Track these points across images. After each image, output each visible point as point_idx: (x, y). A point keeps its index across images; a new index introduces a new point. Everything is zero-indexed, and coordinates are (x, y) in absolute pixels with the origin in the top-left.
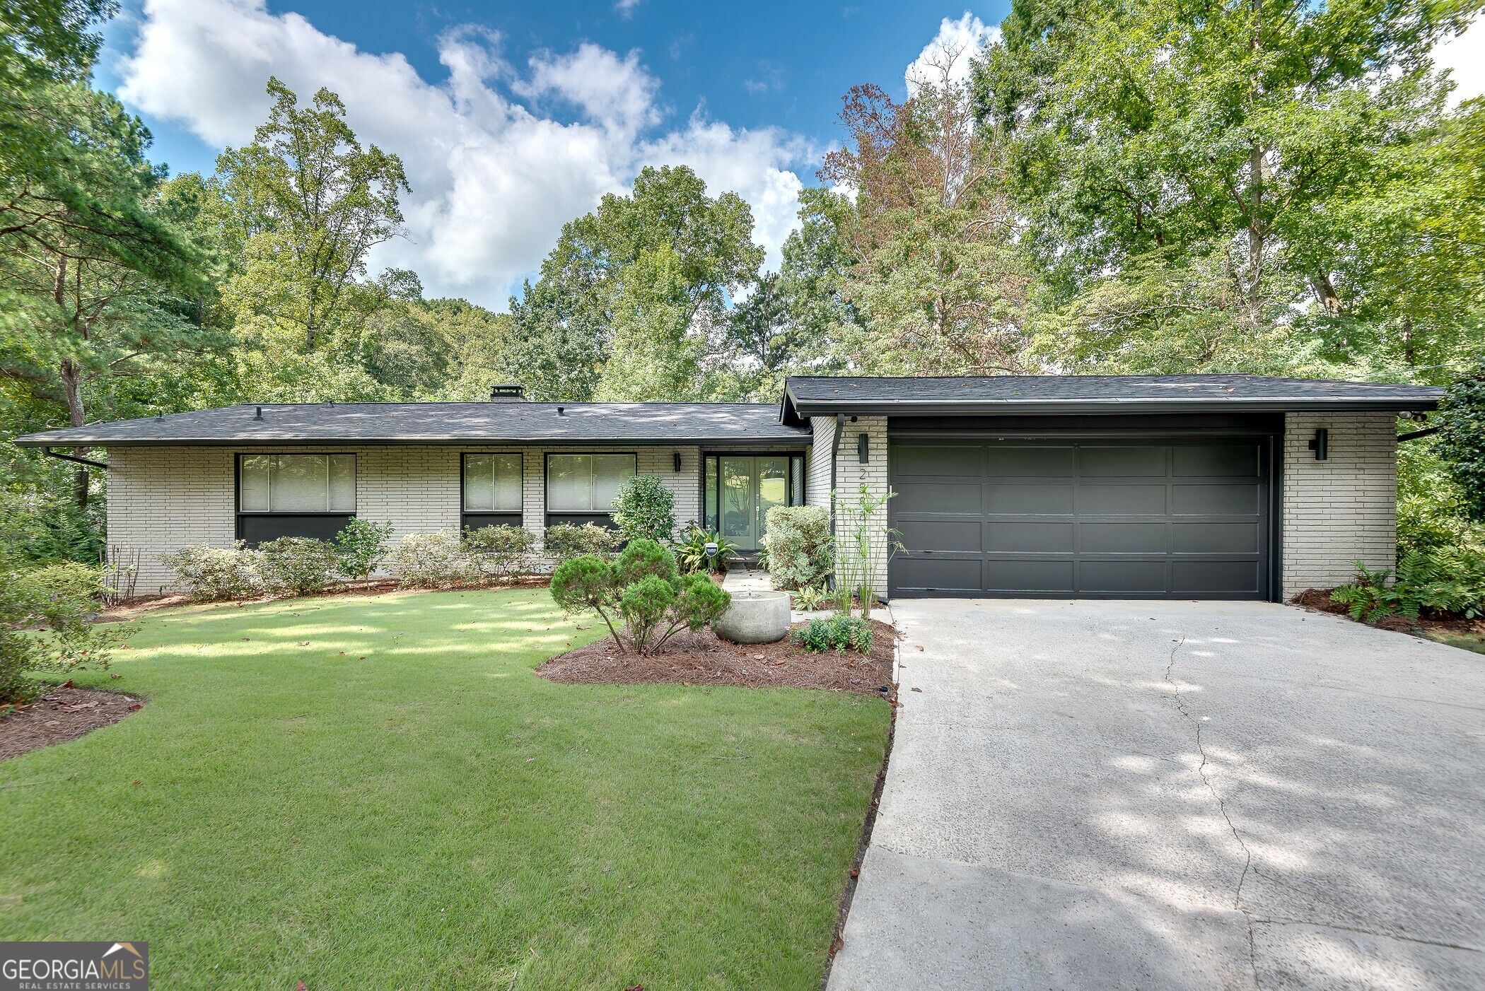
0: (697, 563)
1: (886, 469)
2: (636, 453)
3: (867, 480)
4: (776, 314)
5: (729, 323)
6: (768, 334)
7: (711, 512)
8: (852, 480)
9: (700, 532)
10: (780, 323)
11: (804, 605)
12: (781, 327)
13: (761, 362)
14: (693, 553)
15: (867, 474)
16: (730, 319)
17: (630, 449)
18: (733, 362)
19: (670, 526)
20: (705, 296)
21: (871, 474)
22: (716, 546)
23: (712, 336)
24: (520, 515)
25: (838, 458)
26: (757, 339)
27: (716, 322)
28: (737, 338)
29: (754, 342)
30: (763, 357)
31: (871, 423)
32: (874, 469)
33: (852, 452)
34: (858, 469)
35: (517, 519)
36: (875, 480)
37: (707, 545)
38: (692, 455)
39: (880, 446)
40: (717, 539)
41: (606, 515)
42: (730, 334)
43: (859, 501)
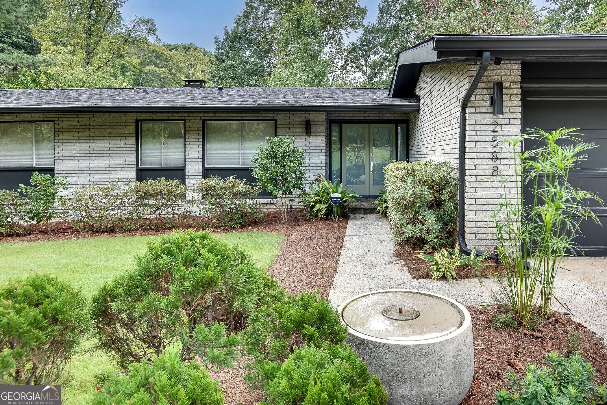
0: (323, 211)
1: (519, 121)
2: (275, 120)
3: (500, 133)
4: (374, 48)
5: (346, 53)
6: (369, 60)
7: (335, 167)
8: (484, 133)
9: (326, 184)
10: (376, 53)
11: (441, 274)
12: (377, 56)
13: (365, 77)
14: (320, 201)
15: (499, 128)
16: (347, 50)
17: (270, 115)
18: (349, 75)
19: (300, 179)
20: (332, 37)
21: (504, 127)
22: (340, 196)
23: (336, 61)
24: (183, 170)
25: (467, 110)
26: (363, 63)
27: (339, 52)
28: (351, 62)
29: (361, 65)
30: (366, 74)
31: (504, 73)
32: (507, 122)
33: (484, 104)
34: (489, 122)
35: (181, 172)
36: (507, 133)
37: (332, 195)
38: (320, 120)
39: (513, 98)
40: (340, 189)
41: (247, 170)
42: (347, 60)
43: (490, 156)
